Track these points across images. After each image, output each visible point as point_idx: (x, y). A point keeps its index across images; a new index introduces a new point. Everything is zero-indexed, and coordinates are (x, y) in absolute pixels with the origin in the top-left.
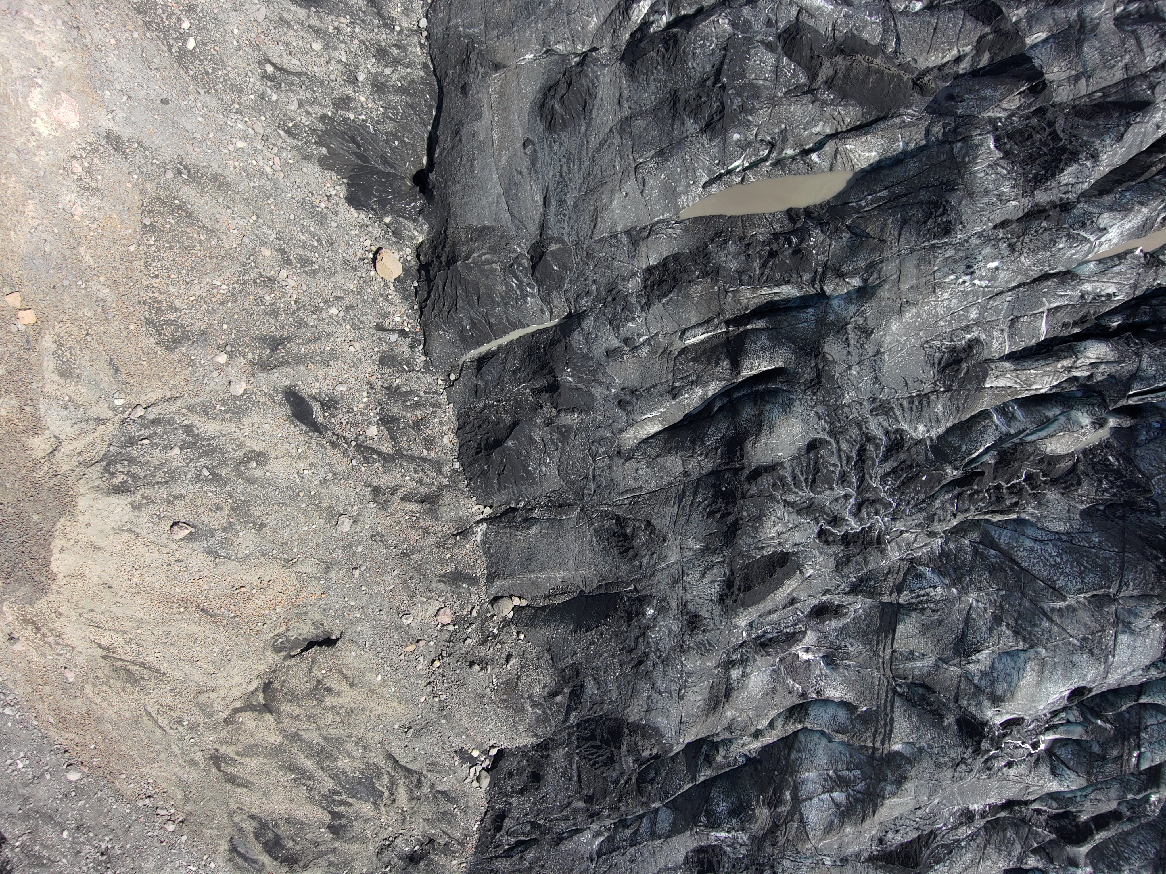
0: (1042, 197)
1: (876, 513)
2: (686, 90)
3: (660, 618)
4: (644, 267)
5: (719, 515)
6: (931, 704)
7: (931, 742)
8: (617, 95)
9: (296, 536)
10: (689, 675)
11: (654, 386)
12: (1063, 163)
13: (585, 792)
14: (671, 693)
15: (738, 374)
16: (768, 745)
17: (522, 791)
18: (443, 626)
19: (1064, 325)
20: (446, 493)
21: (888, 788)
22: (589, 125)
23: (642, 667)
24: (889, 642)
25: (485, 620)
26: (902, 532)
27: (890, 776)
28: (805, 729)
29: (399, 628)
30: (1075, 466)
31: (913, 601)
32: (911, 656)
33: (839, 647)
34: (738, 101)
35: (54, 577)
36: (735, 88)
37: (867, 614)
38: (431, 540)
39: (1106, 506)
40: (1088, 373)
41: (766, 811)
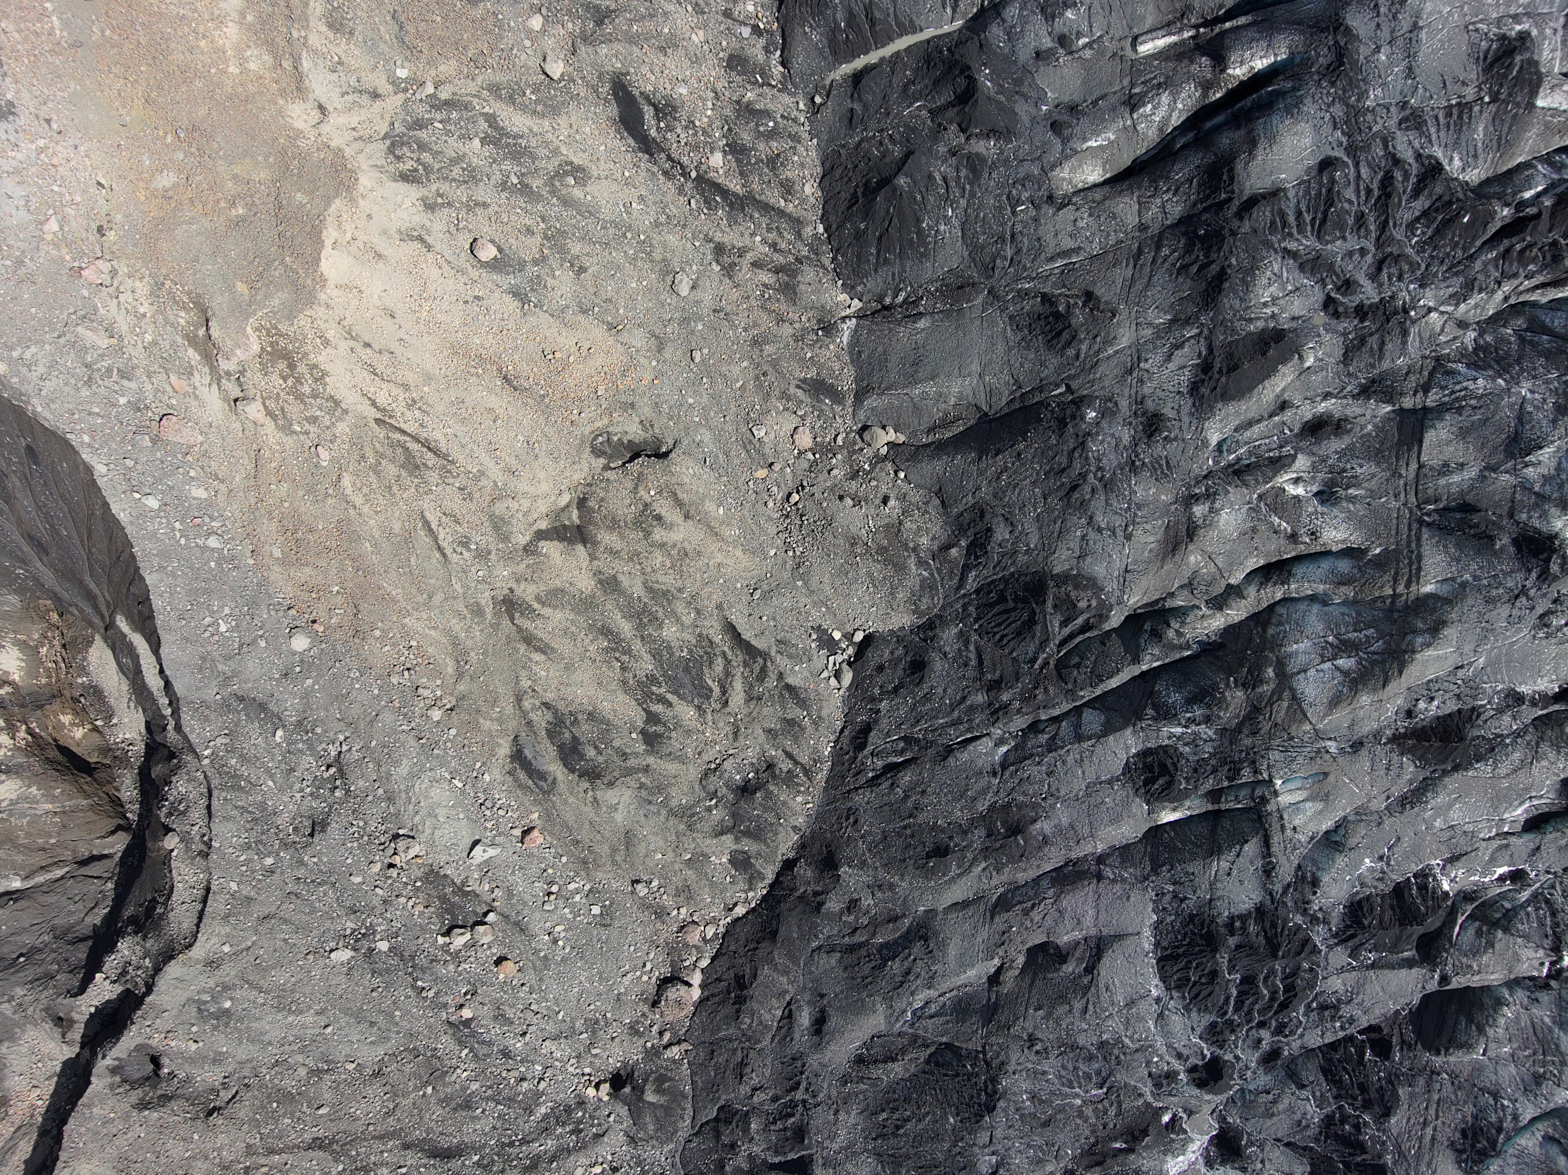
1: (1400, 278)
3: (1104, 424)
5: (1195, 268)
6: (1477, 526)
7: (1478, 573)
9: (622, 292)
10: (1139, 507)
11: (1103, 97)
13: (987, 677)
14: (1114, 531)
15: (1223, 71)
16: (1234, 625)
17: (896, 691)
18: (801, 451)
20: (805, 268)
21: (1419, 641)
23: (1075, 496)
24: (1415, 456)
25: (855, 452)
26: (1430, 310)
27: (1420, 625)
28: (1286, 598)
29: (749, 443)
31: (1447, 399)
32: (1445, 469)
33: (1343, 472)
35: (324, 280)
37: (1380, 428)
38: (787, 330)
41: (1240, 693)
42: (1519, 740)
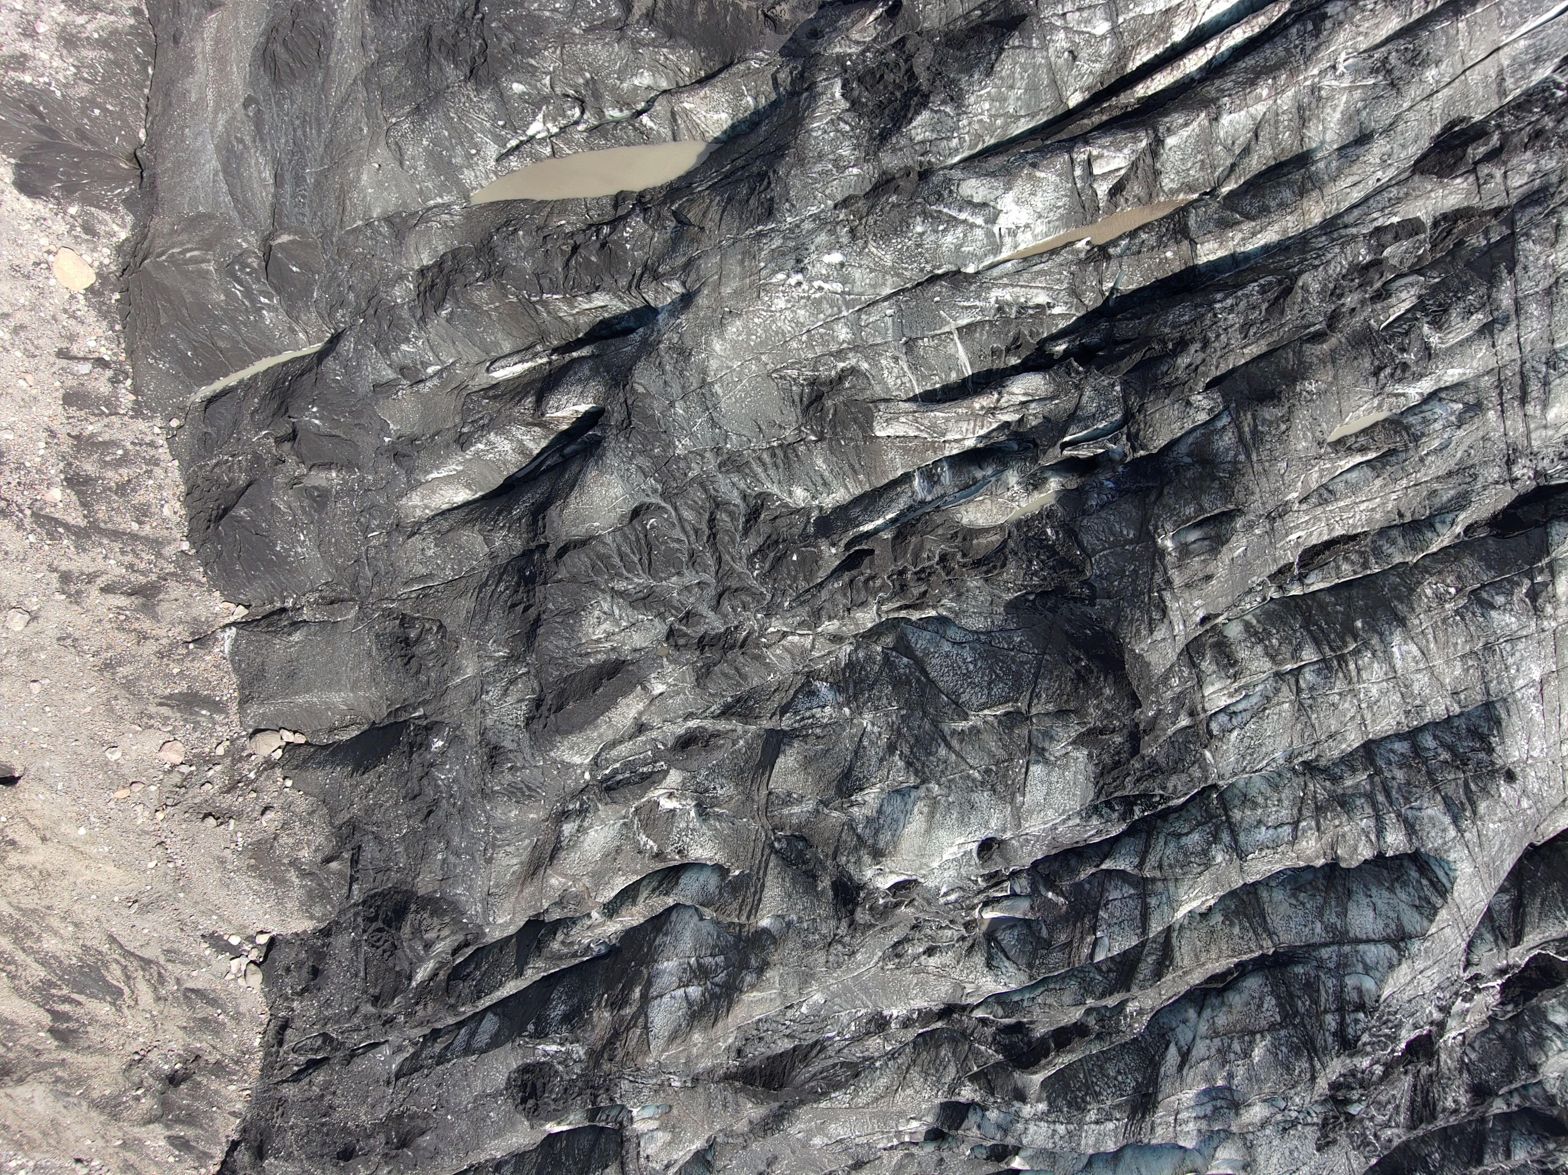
0: (890, 161)
1: (744, 608)
2: (444, 25)
3: (451, 753)
4: (417, 267)
5: (520, 609)
6: (807, 862)
7: (802, 914)
8: (359, 34)
10: (499, 830)
11: (439, 433)
12: (912, 110)
13: (371, 991)
14: (472, 855)
15: (542, 414)
16: (633, 929)
17: (301, 994)
18: (174, 766)
19: (994, 352)
20: (171, 584)
21: (749, 979)
22: (327, 75)
23: (431, 820)
24: (765, 781)
25: (237, 760)
26: (785, 634)
27: (753, 961)
28: (677, 906)
29: (105, 765)
30: (1005, 542)
31: (796, 725)
32: (788, 800)
33: (707, 790)
34: (508, 38)
36: (500, 20)
37: (749, 746)
38: (150, 647)
39: (1037, 595)
40: (1017, 417)
41: (607, 1015)
42: (890, 1063)
